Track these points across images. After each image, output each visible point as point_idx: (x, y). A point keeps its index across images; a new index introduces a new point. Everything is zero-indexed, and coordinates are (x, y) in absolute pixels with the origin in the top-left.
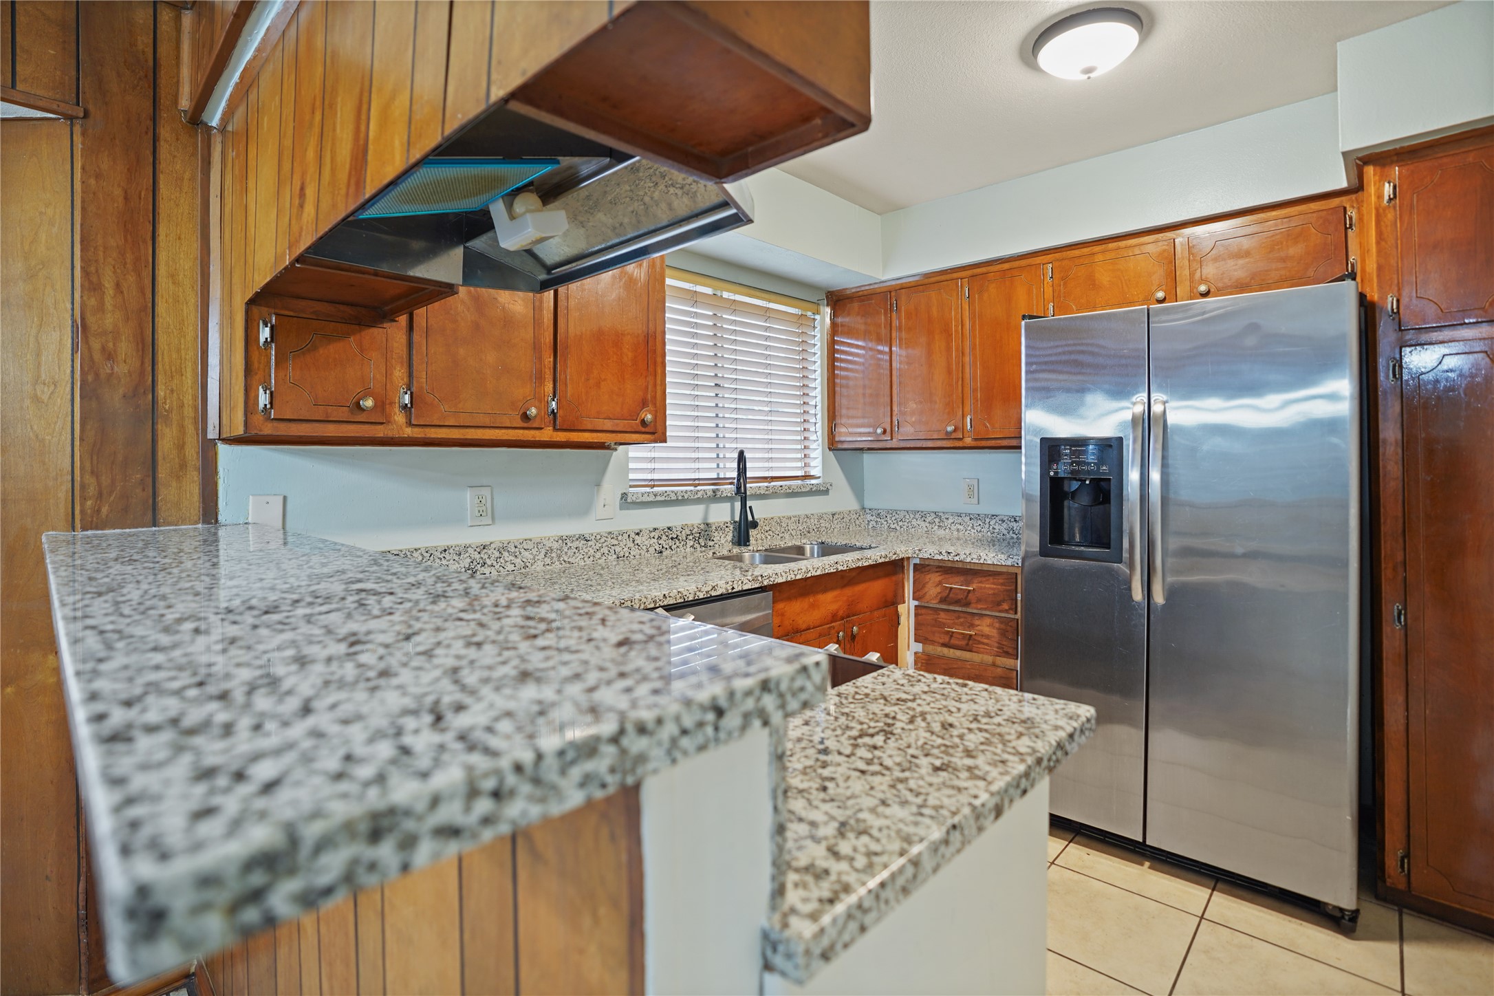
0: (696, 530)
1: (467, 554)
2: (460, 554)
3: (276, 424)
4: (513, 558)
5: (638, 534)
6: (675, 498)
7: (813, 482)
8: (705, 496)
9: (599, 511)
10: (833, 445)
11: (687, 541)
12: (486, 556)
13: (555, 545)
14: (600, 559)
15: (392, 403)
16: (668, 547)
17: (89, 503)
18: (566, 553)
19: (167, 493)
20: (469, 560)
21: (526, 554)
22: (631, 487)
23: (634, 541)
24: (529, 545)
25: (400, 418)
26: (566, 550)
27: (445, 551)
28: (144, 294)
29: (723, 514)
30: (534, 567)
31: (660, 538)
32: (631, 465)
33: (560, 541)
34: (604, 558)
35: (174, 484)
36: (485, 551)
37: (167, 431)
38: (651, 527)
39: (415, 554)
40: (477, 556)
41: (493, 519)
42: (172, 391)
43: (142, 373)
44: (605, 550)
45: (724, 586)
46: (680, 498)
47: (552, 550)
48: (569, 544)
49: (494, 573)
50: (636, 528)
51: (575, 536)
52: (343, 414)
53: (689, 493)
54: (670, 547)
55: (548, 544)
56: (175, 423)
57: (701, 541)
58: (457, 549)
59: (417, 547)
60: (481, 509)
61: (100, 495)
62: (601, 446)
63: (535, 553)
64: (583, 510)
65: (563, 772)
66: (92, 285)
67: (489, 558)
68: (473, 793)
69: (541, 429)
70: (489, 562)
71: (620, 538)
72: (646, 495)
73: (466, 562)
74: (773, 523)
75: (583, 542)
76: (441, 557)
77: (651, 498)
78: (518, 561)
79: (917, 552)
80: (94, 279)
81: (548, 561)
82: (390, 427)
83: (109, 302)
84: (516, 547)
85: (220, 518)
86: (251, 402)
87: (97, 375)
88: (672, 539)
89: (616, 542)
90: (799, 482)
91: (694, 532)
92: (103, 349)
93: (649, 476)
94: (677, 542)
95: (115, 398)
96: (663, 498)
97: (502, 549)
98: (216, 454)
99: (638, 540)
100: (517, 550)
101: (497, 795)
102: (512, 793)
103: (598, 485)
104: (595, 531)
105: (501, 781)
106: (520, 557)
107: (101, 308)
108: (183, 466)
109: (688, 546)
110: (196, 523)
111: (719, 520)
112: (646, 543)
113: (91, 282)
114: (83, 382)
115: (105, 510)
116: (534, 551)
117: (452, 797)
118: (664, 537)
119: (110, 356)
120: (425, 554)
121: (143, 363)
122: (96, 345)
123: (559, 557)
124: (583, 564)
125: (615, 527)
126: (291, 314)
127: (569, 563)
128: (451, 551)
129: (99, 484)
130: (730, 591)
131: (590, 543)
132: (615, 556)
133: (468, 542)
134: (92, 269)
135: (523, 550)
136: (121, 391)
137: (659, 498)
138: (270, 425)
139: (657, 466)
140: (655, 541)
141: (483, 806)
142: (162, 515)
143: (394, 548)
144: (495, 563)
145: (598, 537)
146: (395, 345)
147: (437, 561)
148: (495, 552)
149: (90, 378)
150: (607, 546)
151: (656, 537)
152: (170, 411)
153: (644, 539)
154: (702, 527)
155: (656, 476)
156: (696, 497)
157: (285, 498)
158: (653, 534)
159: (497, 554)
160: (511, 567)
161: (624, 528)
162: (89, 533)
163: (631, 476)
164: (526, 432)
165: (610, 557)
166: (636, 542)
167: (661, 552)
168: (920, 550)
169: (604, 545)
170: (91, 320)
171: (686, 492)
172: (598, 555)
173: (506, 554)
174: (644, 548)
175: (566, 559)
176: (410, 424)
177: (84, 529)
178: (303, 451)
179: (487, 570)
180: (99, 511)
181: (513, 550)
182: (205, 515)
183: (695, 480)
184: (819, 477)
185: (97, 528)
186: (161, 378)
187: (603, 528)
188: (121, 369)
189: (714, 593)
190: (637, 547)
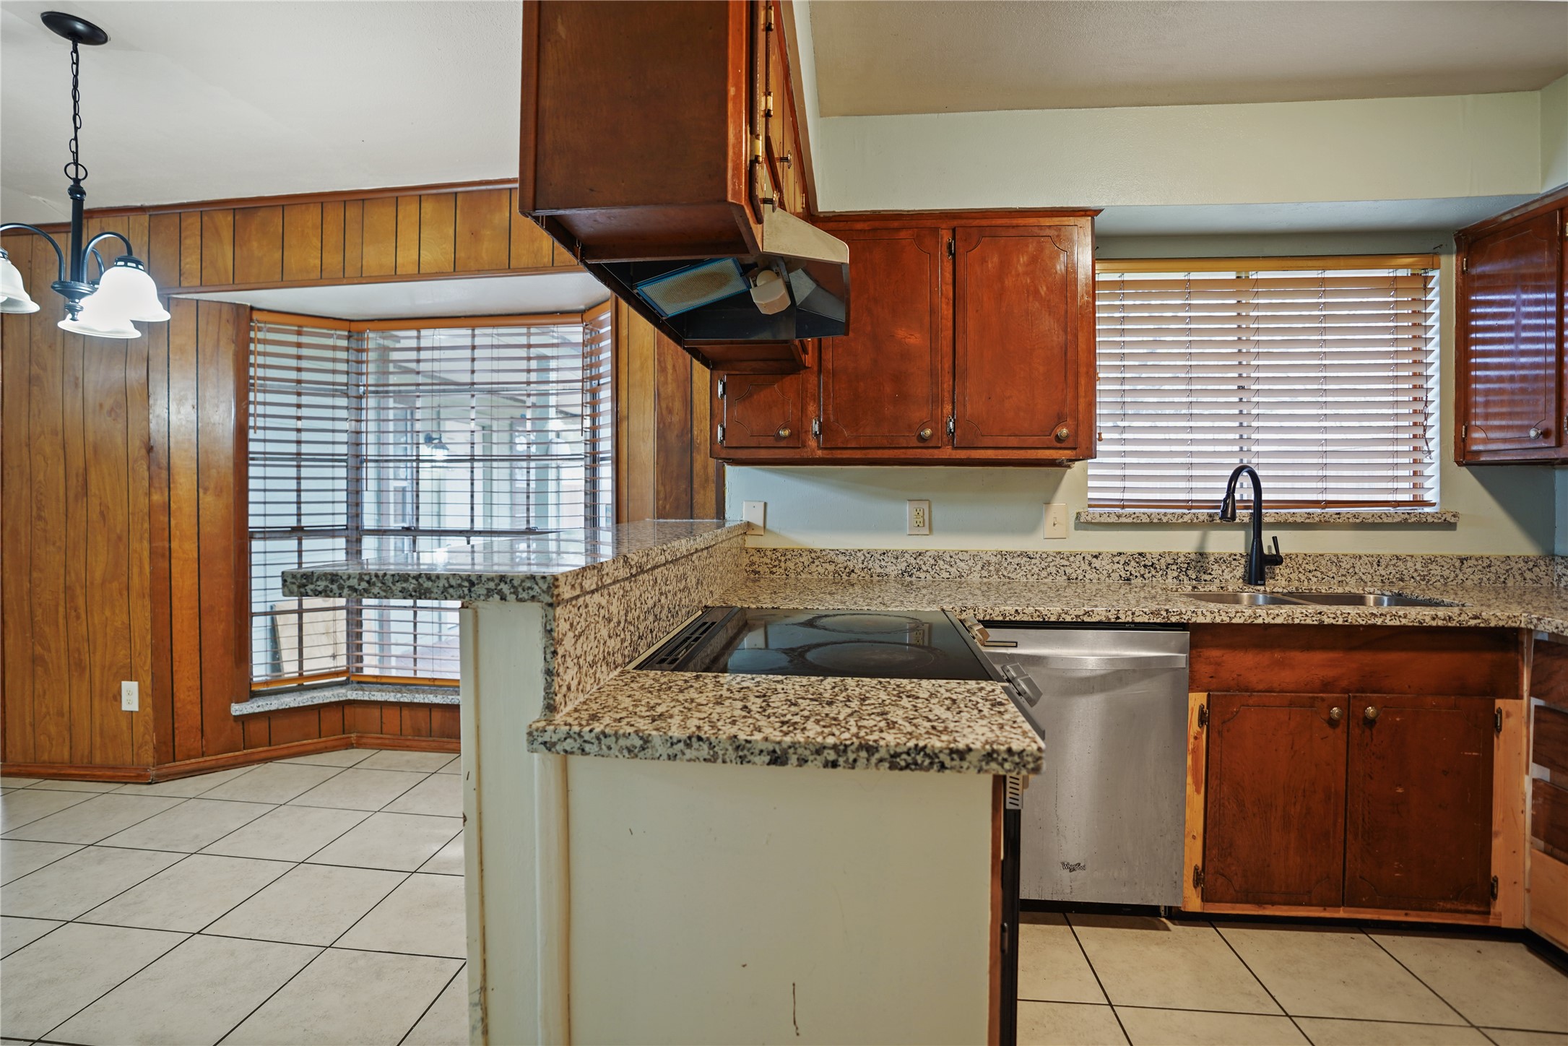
0: (1182, 559)
1: (904, 559)
2: (897, 558)
3: (728, 450)
4: (948, 567)
5: (1096, 557)
6: (1148, 520)
7: (1427, 510)
8: (1195, 521)
9: (1047, 529)
10: (1464, 455)
11: (1169, 571)
12: (922, 563)
13: (993, 559)
14: (1045, 578)
15: (807, 432)
16: (1138, 575)
17: (661, 502)
18: (1005, 568)
19: (698, 498)
20: (906, 564)
21: (962, 564)
22: (1090, 506)
23: (1090, 564)
24: (966, 557)
25: (812, 443)
26: (1006, 565)
27: (884, 554)
28: (686, 369)
29: (1232, 542)
30: (969, 577)
31: (1126, 563)
32: (1091, 484)
33: (999, 556)
34: (1051, 577)
35: (702, 492)
36: (921, 557)
37: (698, 457)
38: (1115, 551)
39: (859, 554)
40: (913, 561)
41: (931, 529)
42: (701, 431)
43: (686, 420)
44: (1053, 570)
45: (1104, 613)
46: (1155, 521)
47: (990, 564)
48: (1009, 560)
49: (929, 578)
50: (1095, 550)
51: (1016, 552)
52: (770, 441)
53: (1169, 516)
54: (1142, 576)
55: (986, 558)
56: (702, 452)
57: (1190, 572)
58: (895, 553)
59: (860, 548)
60: (918, 520)
61: (666, 498)
62: (1052, 463)
63: (971, 564)
64: (1031, 528)
65: (393, 583)
66: (662, 369)
67: (925, 564)
68: (361, 579)
69: (940, 448)
70: (924, 568)
71: (1072, 559)
72: (1105, 516)
73: (903, 566)
74: (1324, 562)
75: (1025, 559)
76: (881, 558)
77: (1113, 519)
78: (953, 570)
79: (1535, 621)
80: (663, 365)
81: (985, 573)
82: (806, 450)
83: (670, 377)
84: (951, 557)
85: (726, 516)
86: (713, 436)
87: (664, 424)
88: (1145, 566)
89: (1067, 563)
90: (1392, 510)
91: (1179, 561)
92: (667, 407)
93: (1118, 496)
94: (1153, 572)
95: (672, 436)
96: (1130, 520)
97: (938, 557)
98: (724, 472)
99: (1096, 563)
100: (952, 560)
101: (368, 582)
102: (374, 584)
103: (1048, 503)
104: (1040, 550)
105: (371, 579)
106: (955, 566)
107: (666, 383)
108: (707, 480)
109: (1170, 577)
110: (713, 518)
111: (1222, 551)
112: (1108, 567)
113: (661, 367)
114: (658, 428)
115: (668, 507)
116: (971, 563)
117: (354, 578)
118: (1133, 563)
119: (670, 411)
120: (867, 555)
121: (686, 414)
122: (664, 406)
123: (998, 571)
124: (1025, 580)
125: (1065, 548)
126: (737, 373)
127: (1009, 578)
128: (890, 554)
129: (665, 492)
130: (1113, 620)
131: (1033, 561)
132: (1065, 578)
133: (905, 548)
134: (662, 359)
135: (958, 561)
136: (676, 433)
137: (1123, 520)
138: (724, 451)
139: (1128, 484)
140: (1120, 566)
141: (364, 585)
142: (696, 511)
143: (842, 547)
144: (930, 570)
145: (1044, 556)
146: (809, 386)
147: (877, 561)
148: (930, 559)
149: (661, 426)
150: (1056, 566)
151: (1122, 562)
152: (700, 444)
153: (1104, 563)
154: (1193, 556)
155: (1127, 496)
156: (1180, 521)
157: (765, 504)
158: (1116, 559)
159: (933, 562)
160: (946, 575)
161: (1078, 550)
162: (661, 520)
163: (1091, 495)
164: (925, 451)
165: (1058, 577)
166: (1093, 565)
167: (1129, 579)
168: (1539, 619)
169: (1051, 564)
170: (662, 390)
171: (1165, 514)
172: (1044, 574)
173: (941, 562)
174: (1105, 572)
175: (1005, 574)
176: (819, 448)
177: (658, 518)
178: (779, 469)
179: (922, 575)
180: (665, 507)
181: (948, 559)
182: (717, 513)
183: (1188, 501)
184: (1434, 504)
185: (664, 518)
186: (695, 423)
187: (1052, 547)
188: (676, 418)
189: (1087, 619)
190: (1094, 570)
